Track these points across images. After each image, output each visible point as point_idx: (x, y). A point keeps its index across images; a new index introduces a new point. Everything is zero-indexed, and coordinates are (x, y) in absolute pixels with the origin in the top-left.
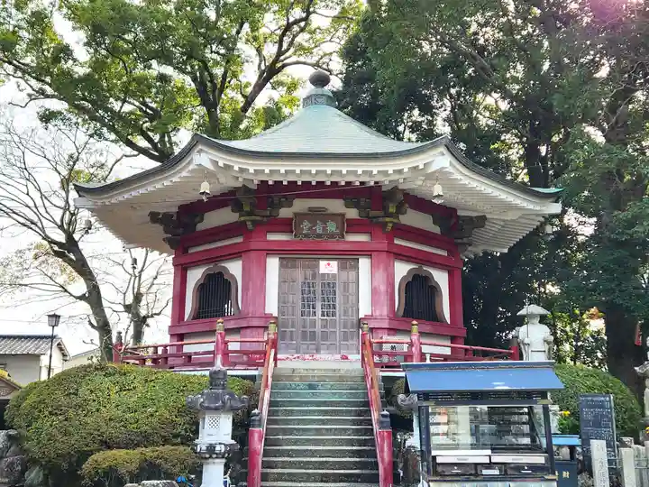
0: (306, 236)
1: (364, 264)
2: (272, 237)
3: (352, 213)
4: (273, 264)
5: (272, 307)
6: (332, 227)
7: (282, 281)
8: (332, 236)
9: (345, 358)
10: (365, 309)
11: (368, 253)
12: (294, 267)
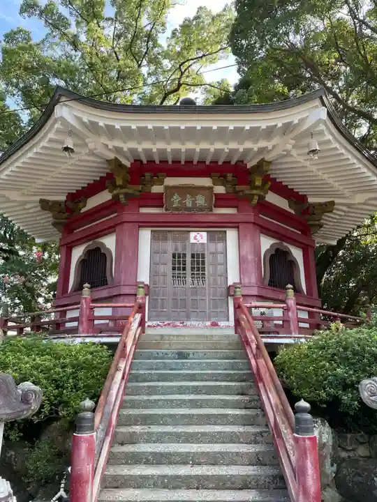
0: (177, 209)
1: (231, 235)
2: (144, 210)
3: (220, 189)
4: (145, 235)
5: (144, 276)
6: (201, 200)
7: (154, 252)
8: (201, 209)
9: (215, 325)
10: (233, 278)
11: (235, 225)
12: (166, 239)
